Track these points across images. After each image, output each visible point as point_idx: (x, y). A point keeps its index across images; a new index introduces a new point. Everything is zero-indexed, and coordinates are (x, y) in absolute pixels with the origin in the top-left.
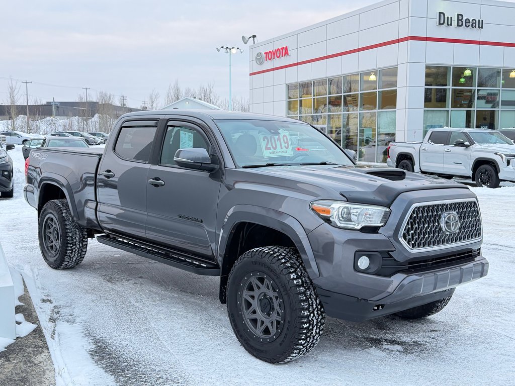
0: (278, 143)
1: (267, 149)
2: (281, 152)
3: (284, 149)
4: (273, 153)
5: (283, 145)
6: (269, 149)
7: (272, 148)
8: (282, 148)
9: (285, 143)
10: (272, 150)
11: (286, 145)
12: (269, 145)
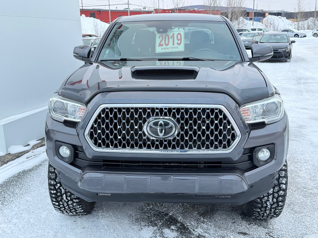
0: (171, 40)
1: (160, 45)
2: (172, 48)
3: (176, 45)
4: (165, 49)
5: (176, 41)
6: (162, 45)
7: (164, 45)
8: (173, 44)
9: (178, 40)
10: (164, 46)
11: (179, 42)
12: (163, 42)
